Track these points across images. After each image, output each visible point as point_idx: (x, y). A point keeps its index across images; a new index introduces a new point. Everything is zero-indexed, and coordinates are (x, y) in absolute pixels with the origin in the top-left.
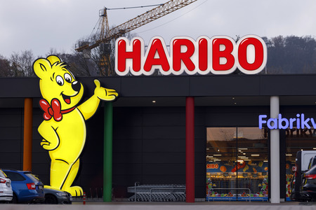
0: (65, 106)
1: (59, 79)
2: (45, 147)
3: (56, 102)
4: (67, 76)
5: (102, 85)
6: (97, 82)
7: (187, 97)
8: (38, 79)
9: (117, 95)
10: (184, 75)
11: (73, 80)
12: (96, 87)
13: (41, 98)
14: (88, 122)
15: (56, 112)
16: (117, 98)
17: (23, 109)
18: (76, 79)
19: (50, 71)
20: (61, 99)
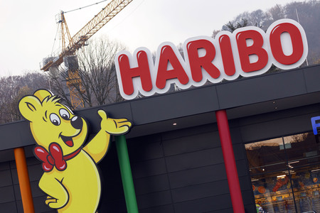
0: (67, 150)
1: (54, 118)
2: (52, 206)
3: (55, 147)
4: (63, 112)
5: (109, 116)
6: (102, 113)
7: (216, 111)
8: (27, 123)
9: (130, 124)
10: (209, 85)
11: (72, 116)
12: (101, 119)
13: (35, 145)
14: (100, 165)
15: (57, 160)
16: (130, 129)
17: (14, 162)
18: (75, 113)
19: (40, 110)
20: (61, 142)
